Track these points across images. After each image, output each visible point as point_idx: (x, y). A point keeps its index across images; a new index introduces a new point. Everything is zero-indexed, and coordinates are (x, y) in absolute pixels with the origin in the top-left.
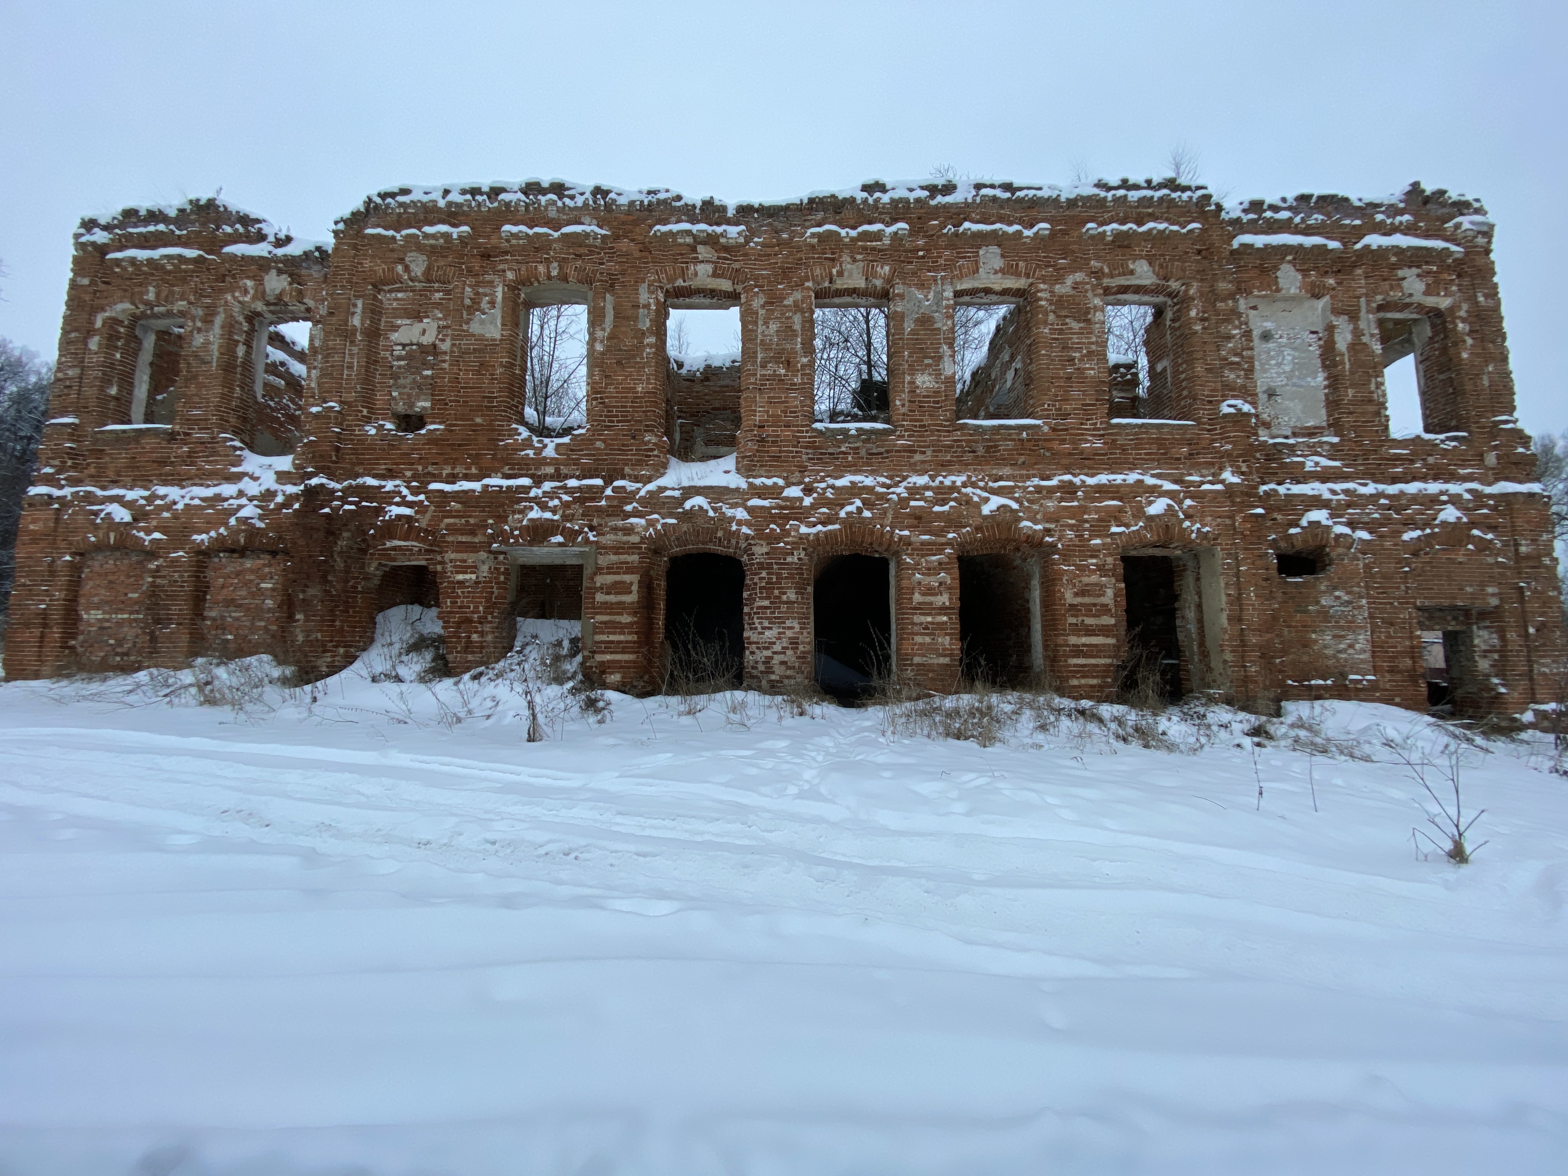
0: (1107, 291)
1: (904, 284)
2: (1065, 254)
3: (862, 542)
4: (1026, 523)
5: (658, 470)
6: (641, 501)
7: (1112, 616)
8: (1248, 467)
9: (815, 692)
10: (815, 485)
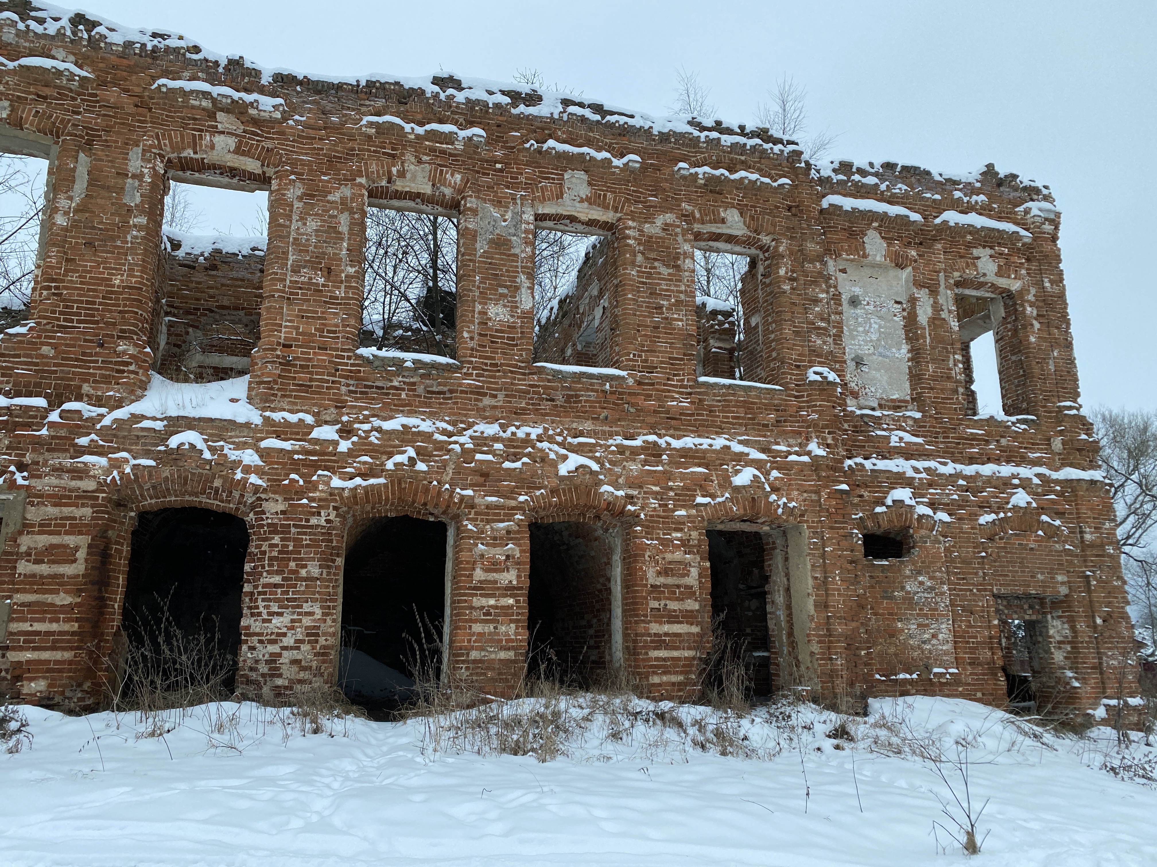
0: (698, 236)
1: (478, 198)
2: (656, 191)
3: (414, 502)
4: (606, 488)
5: (132, 392)
6: (104, 432)
7: (696, 600)
8: (834, 439)
9: (337, 701)
10: (356, 426)
